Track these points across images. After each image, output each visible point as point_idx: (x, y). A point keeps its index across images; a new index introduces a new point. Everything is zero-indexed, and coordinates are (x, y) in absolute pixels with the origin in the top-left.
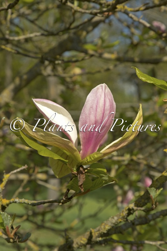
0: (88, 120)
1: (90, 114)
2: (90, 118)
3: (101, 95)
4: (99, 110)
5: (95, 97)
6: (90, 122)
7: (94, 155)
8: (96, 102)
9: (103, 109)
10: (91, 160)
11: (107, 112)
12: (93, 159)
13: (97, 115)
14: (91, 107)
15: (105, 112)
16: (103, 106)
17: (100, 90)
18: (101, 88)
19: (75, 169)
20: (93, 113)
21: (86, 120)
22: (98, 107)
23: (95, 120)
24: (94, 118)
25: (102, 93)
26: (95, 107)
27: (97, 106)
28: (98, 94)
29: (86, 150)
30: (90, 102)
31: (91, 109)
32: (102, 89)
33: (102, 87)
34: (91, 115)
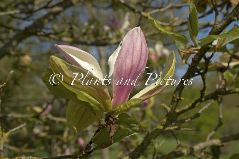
0: (124, 65)
1: (126, 58)
2: (125, 62)
3: (137, 39)
4: (136, 54)
5: (131, 40)
6: (126, 66)
7: (130, 102)
8: (132, 46)
9: (140, 52)
10: (126, 108)
11: (143, 57)
12: (128, 106)
13: (134, 59)
14: (127, 51)
15: (142, 56)
16: (141, 50)
17: (136, 33)
18: (136, 31)
19: (103, 120)
20: (129, 57)
21: (121, 65)
22: (135, 51)
23: (131, 64)
24: (131, 62)
25: (138, 36)
26: (131, 50)
27: (133, 50)
28: (134, 37)
29: (118, 98)
30: (126, 45)
31: (127, 53)
32: (138, 32)
33: (138, 30)
34: (127, 60)
